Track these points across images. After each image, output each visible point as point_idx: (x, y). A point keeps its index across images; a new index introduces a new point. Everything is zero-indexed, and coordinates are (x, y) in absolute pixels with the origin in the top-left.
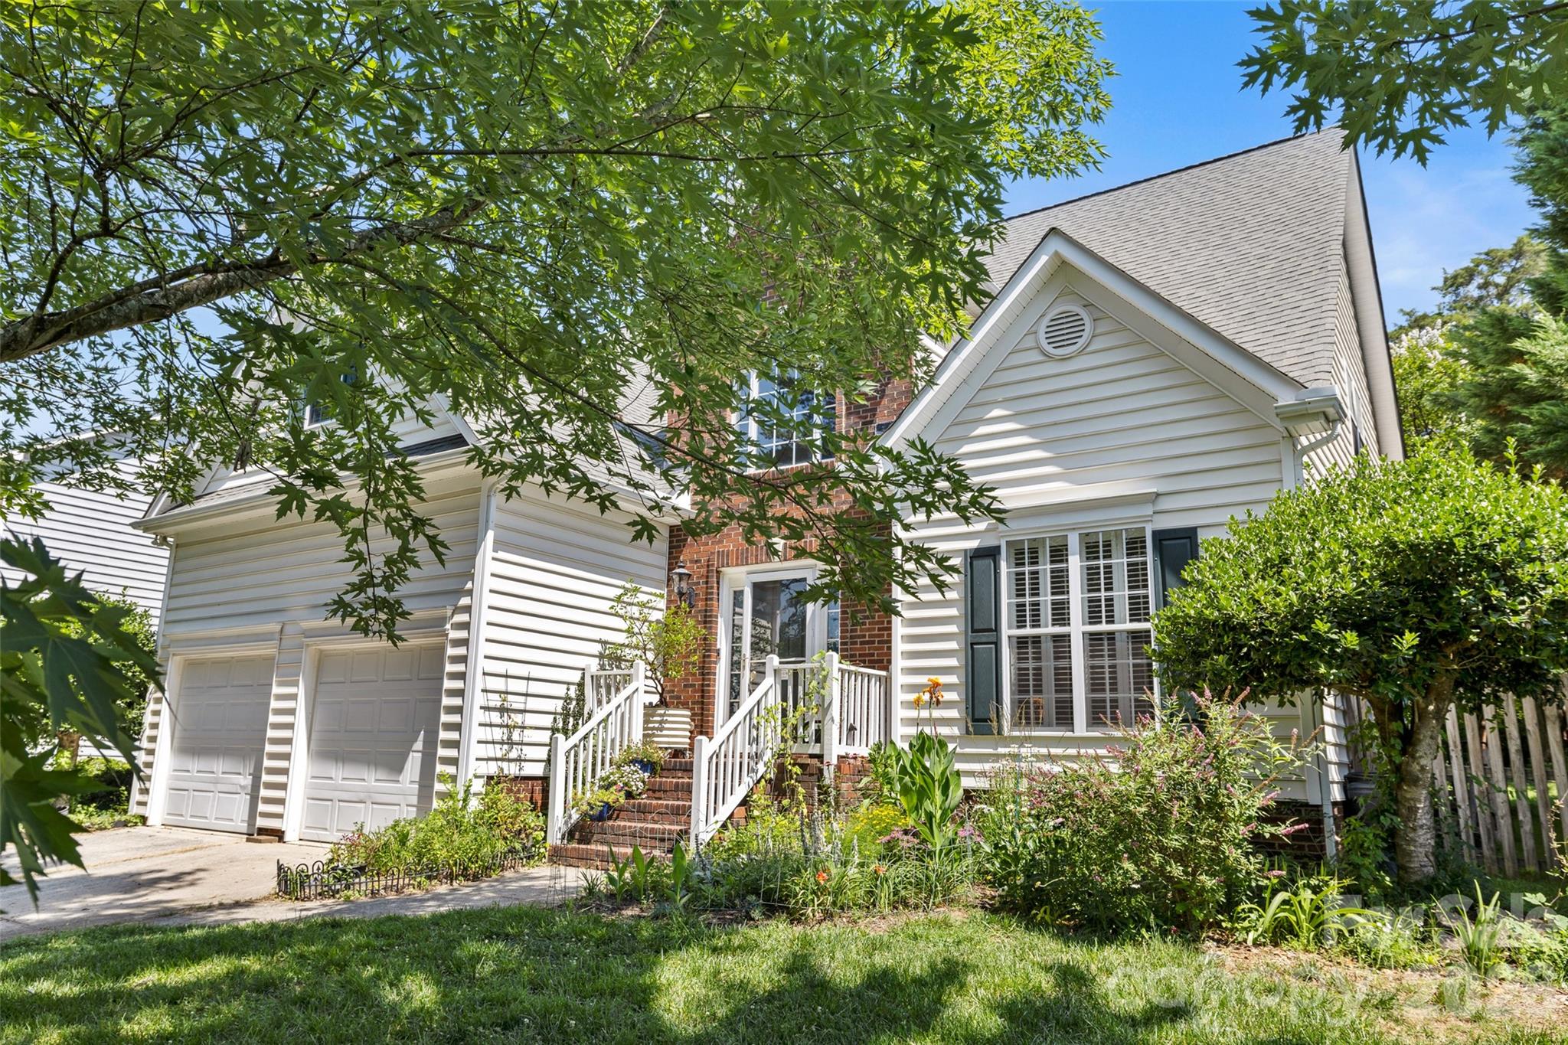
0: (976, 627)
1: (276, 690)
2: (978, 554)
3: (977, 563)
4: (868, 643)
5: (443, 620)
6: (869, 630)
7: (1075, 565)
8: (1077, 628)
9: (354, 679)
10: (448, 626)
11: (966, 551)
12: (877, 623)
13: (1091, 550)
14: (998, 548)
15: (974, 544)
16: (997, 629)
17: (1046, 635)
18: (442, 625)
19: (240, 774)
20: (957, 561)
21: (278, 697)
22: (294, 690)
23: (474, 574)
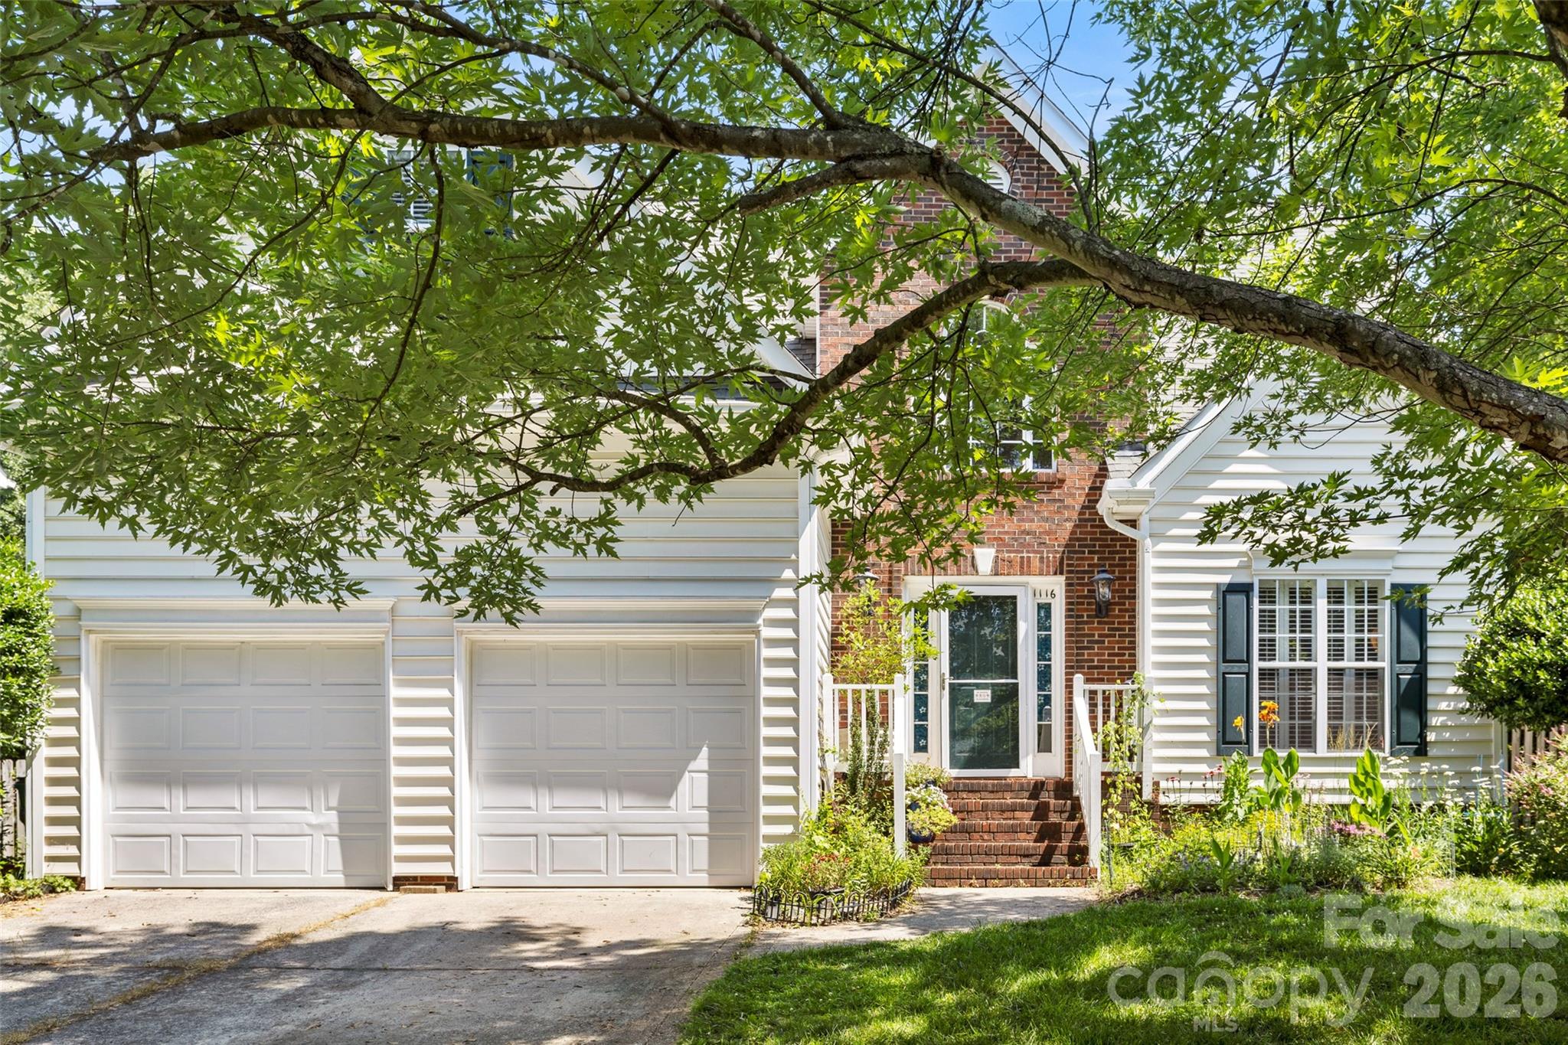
0: (1228, 657)
1: (395, 692)
2: (1233, 589)
3: (1230, 598)
4: (1096, 667)
5: (753, 615)
6: (1097, 654)
7: (1321, 607)
8: (1322, 664)
9: (554, 681)
10: (760, 622)
11: (1218, 585)
12: (1107, 648)
13: (1336, 594)
14: (1250, 586)
15: (1226, 579)
16: (1248, 660)
17: (1284, 669)
18: (747, 618)
19: (304, 809)
20: (1208, 594)
21: (403, 702)
22: (444, 693)
23: (797, 562)
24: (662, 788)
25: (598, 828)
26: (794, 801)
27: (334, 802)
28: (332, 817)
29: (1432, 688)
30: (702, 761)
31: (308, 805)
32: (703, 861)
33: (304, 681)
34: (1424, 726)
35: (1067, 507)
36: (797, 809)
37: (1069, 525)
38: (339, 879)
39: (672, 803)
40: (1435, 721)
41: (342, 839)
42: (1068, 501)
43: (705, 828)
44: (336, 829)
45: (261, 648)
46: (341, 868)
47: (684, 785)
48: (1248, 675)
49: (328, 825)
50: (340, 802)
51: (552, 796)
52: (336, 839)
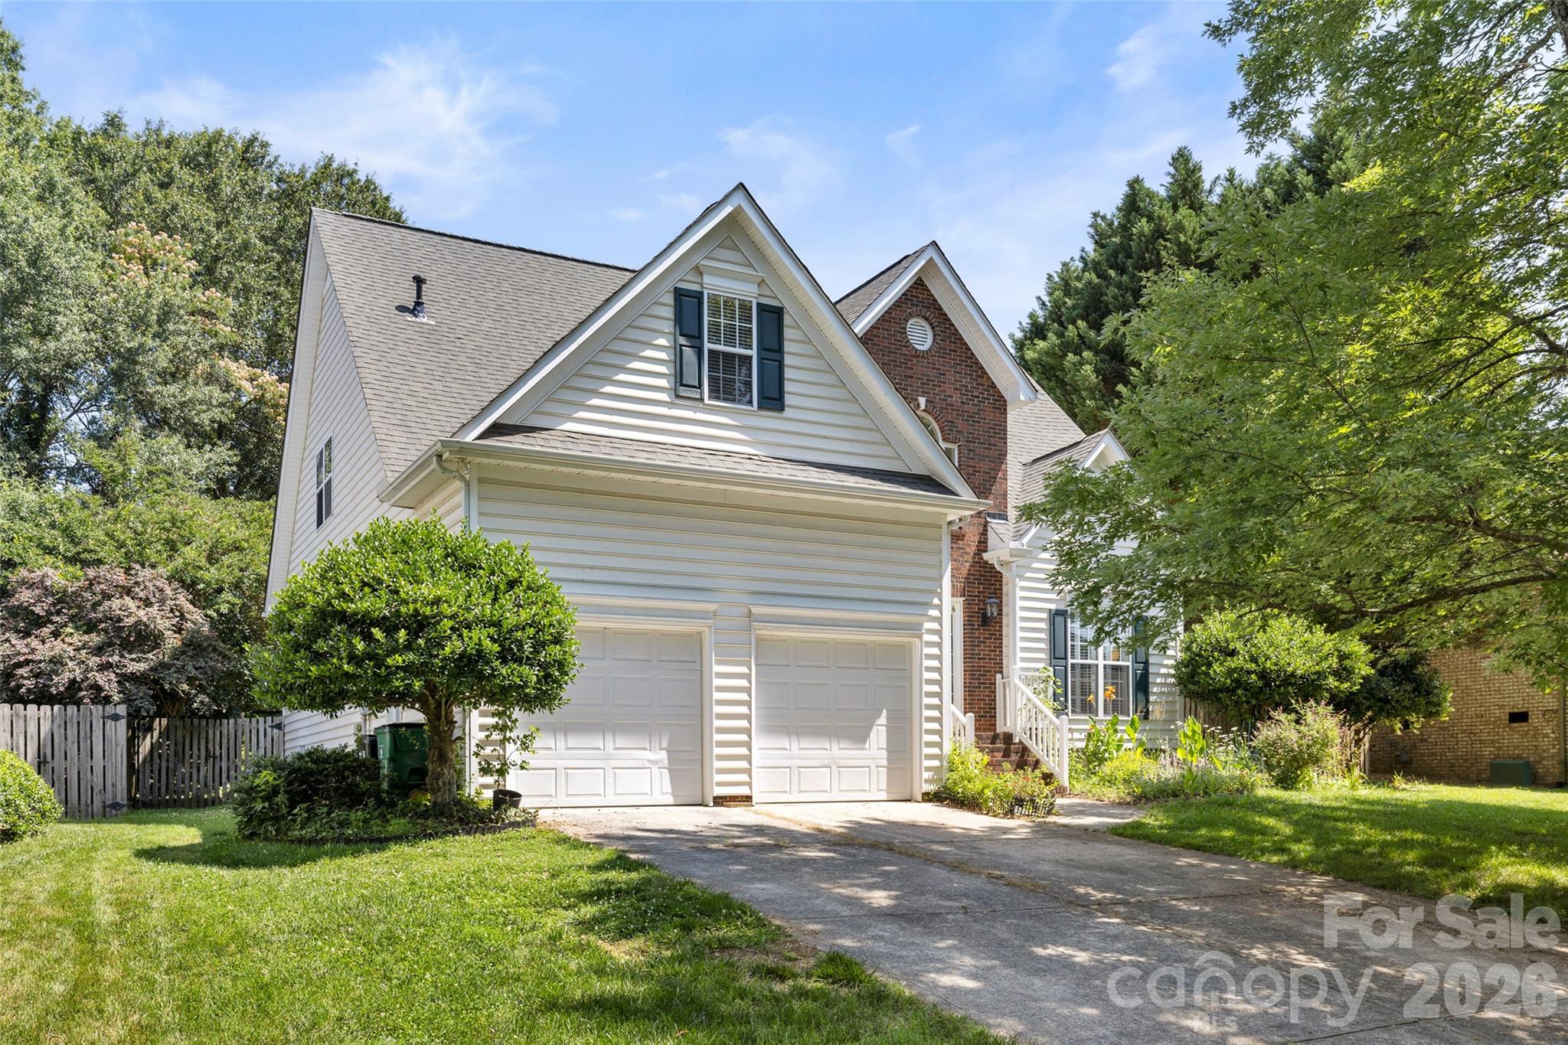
0: (1057, 655)
1: (715, 668)
2: (1057, 613)
3: (1056, 618)
4: (982, 659)
5: (919, 626)
6: (983, 650)
8: (1100, 661)
9: (800, 663)
10: (922, 630)
11: (1050, 610)
12: (988, 647)
14: (1066, 611)
15: (1053, 607)
16: (1066, 658)
18: (916, 629)
19: (645, 749)
20: (1045, 616)
21: (720, 675)
22: (744, 670)
23: (941, 593)
24: (860, 737)
25: (826, 762)
26: (940, 745)
27: (665, 745)
28: (663, 755)
29: (1151, 679)
30: (883, 719)
31: (648, 747)
32: (883, 785)
33: (647, 658)
34: (1147, 701)
35: (966, 553)
36: (941, 750)
37: (967, 565)
38: (670, 800)
39: (867, 746)
40: (1152, 698)
41: (670, 771)
42: (968, 549)
43: (885, 762)
44: (666, 763)
45: (618, 633)
46: (670, 791)
47: (873, 735)
48: (1066, 667)
49: (661, 761)
50: (669, 745)
51: (799, 742)
52: (666, 771)
